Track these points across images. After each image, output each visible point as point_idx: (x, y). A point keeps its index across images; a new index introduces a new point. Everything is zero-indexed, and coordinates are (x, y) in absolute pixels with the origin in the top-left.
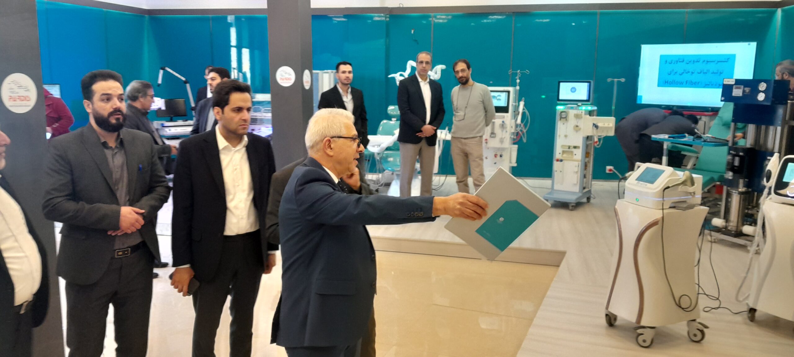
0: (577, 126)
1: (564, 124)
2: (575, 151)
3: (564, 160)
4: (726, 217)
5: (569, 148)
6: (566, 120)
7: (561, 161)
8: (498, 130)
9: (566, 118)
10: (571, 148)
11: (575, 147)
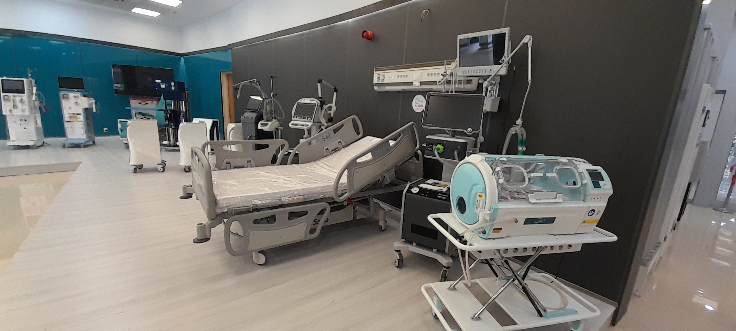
0: (77, 102)
2: (78, 116)
3: (72, 121)
4: (169, 140)
6: (68, 99)
7: (70, 122)
8: (19, 104)
11: (78, 114)
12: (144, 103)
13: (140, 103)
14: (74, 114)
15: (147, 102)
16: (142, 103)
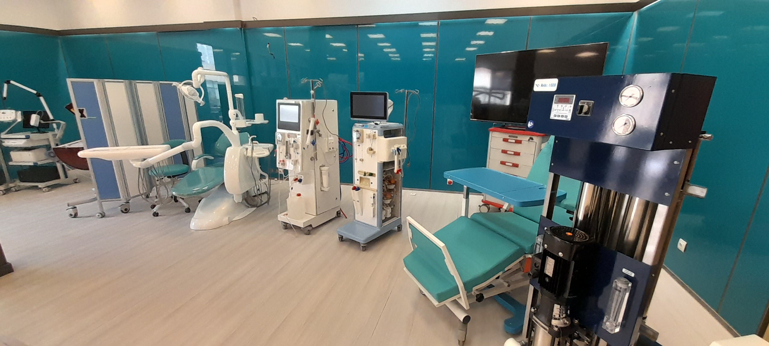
0: (371, 149)
1: (359, 145)
2: (371, 179)
3: (362, 189)
5: (365, 175)
6: (361, 141)
8: (292, 151)
9: (359, 138)
10: (367, 175)
12: (514, 141)
13: (505, 140)
15: (520, 138)
16: (509, 140)
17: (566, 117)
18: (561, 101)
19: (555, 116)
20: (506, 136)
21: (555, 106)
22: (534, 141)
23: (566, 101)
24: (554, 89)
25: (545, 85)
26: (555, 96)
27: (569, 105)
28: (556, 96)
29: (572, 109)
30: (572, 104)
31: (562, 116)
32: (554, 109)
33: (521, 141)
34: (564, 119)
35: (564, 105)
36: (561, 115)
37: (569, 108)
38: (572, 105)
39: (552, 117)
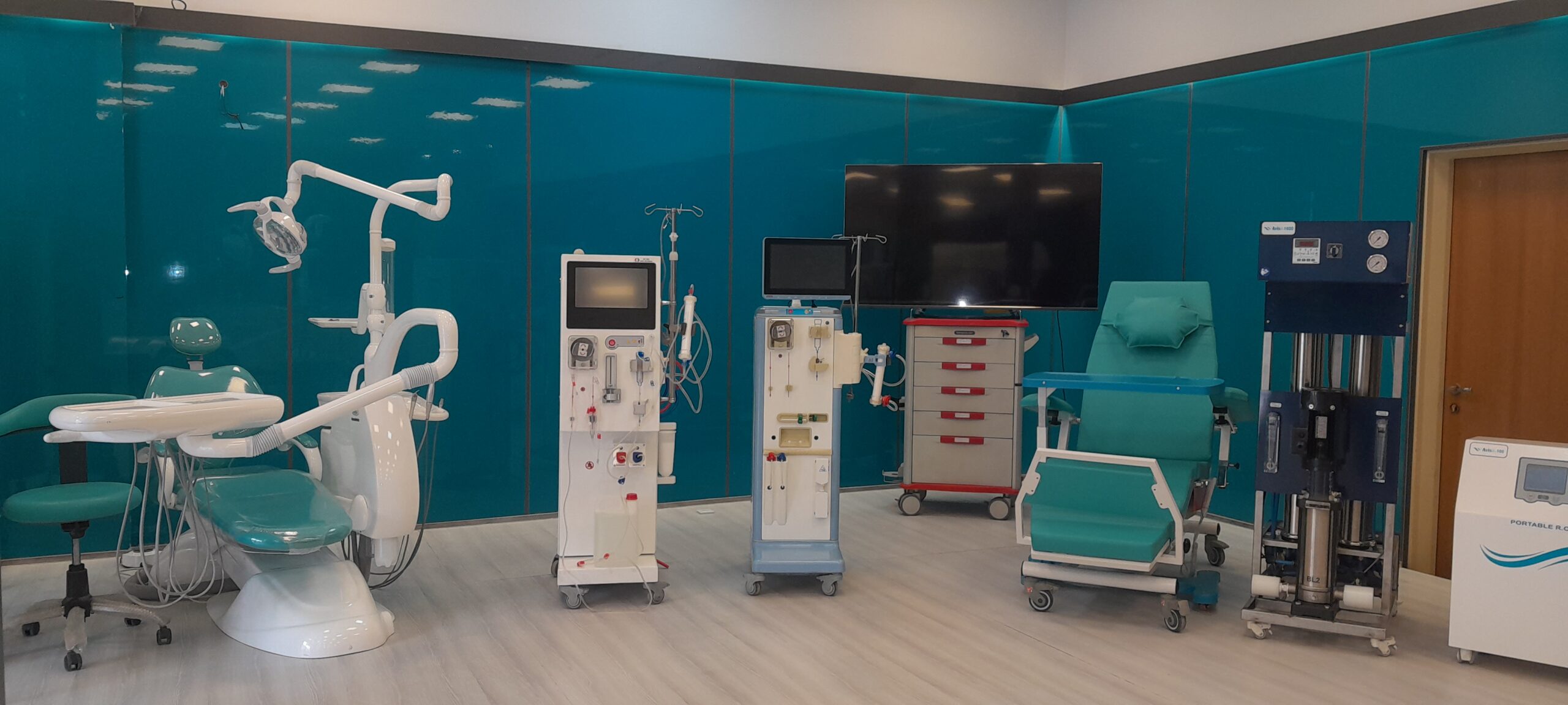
0: (817, 361)
1: (780, 356)
2: (815, 428)
3: (789, 454)
5: (800, 421)
6: (789, 345)
7: (782, 457)
8: (626, 380)
9: (788, 341)
10: (804, 420)
11: (813, 418)
12: (969, 341)
14: (800, 419)
16: (959, 341)
17: (1313, 260)
18: (1302, 245)
19: (1299, 260)
20: (950, 333)
21: (1295, 250)
22: (1009, 337)
23: (1311, 245)
24: (1292, 232)
25: (1278, 229)
26: (1294, 240)
27: (1314, 249)
28: (1296, 240)
29: (1319, 252)
30: (1317, 247)
31: (1308, 260)
32: (1295, 253)
33: (985, 339)
34: (1311, 262)
35: (1308, 249)
36: (1306, 259)
37: (1316, 252)
38: (1319, 248)
39: (1295, 261)
